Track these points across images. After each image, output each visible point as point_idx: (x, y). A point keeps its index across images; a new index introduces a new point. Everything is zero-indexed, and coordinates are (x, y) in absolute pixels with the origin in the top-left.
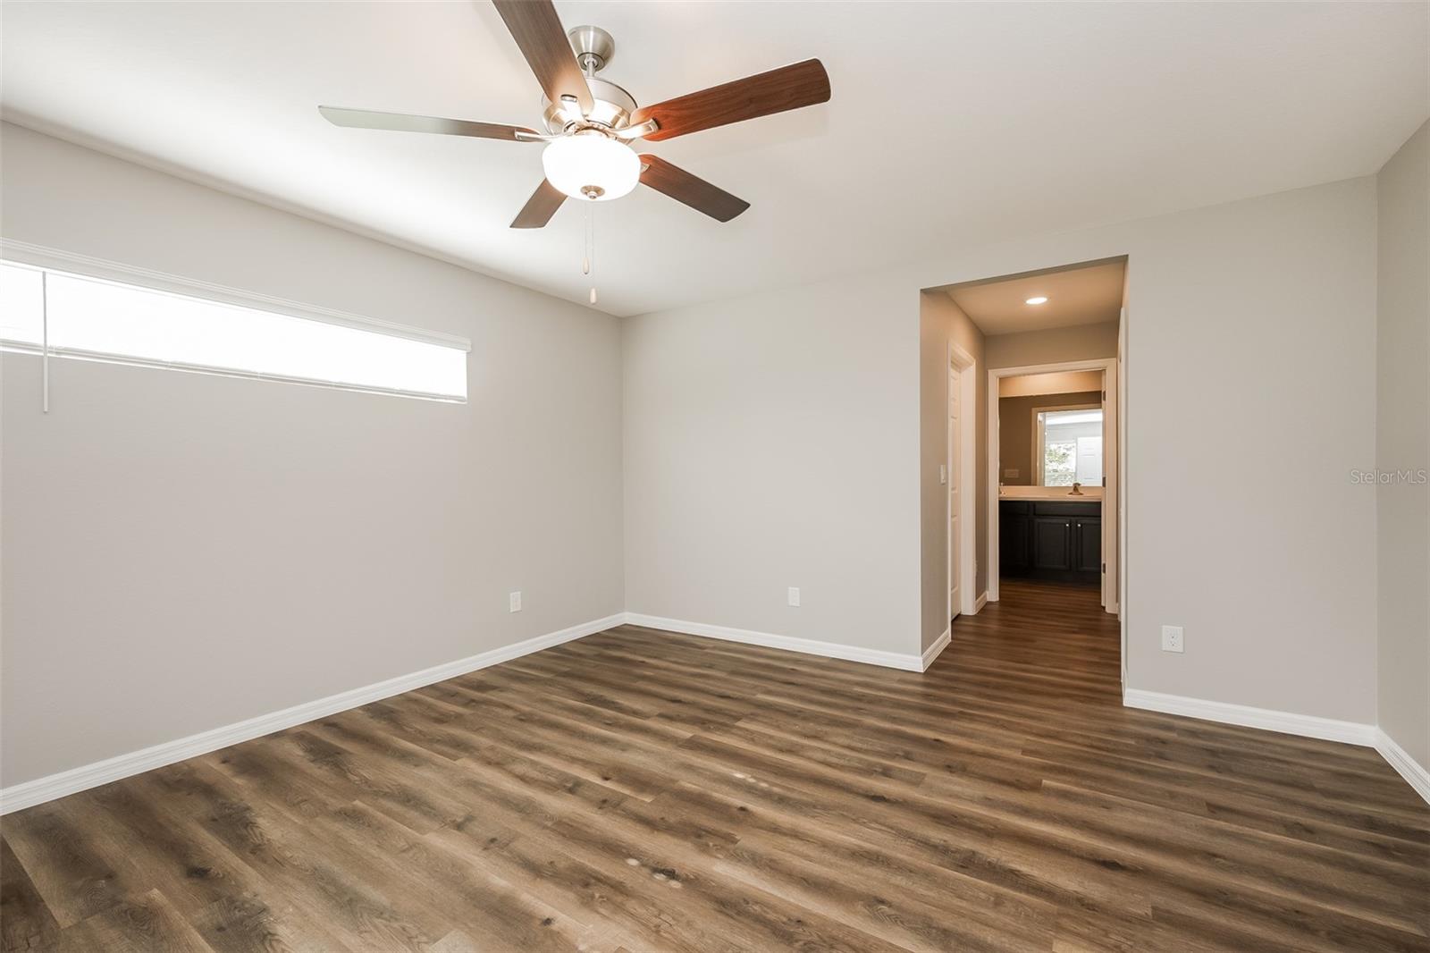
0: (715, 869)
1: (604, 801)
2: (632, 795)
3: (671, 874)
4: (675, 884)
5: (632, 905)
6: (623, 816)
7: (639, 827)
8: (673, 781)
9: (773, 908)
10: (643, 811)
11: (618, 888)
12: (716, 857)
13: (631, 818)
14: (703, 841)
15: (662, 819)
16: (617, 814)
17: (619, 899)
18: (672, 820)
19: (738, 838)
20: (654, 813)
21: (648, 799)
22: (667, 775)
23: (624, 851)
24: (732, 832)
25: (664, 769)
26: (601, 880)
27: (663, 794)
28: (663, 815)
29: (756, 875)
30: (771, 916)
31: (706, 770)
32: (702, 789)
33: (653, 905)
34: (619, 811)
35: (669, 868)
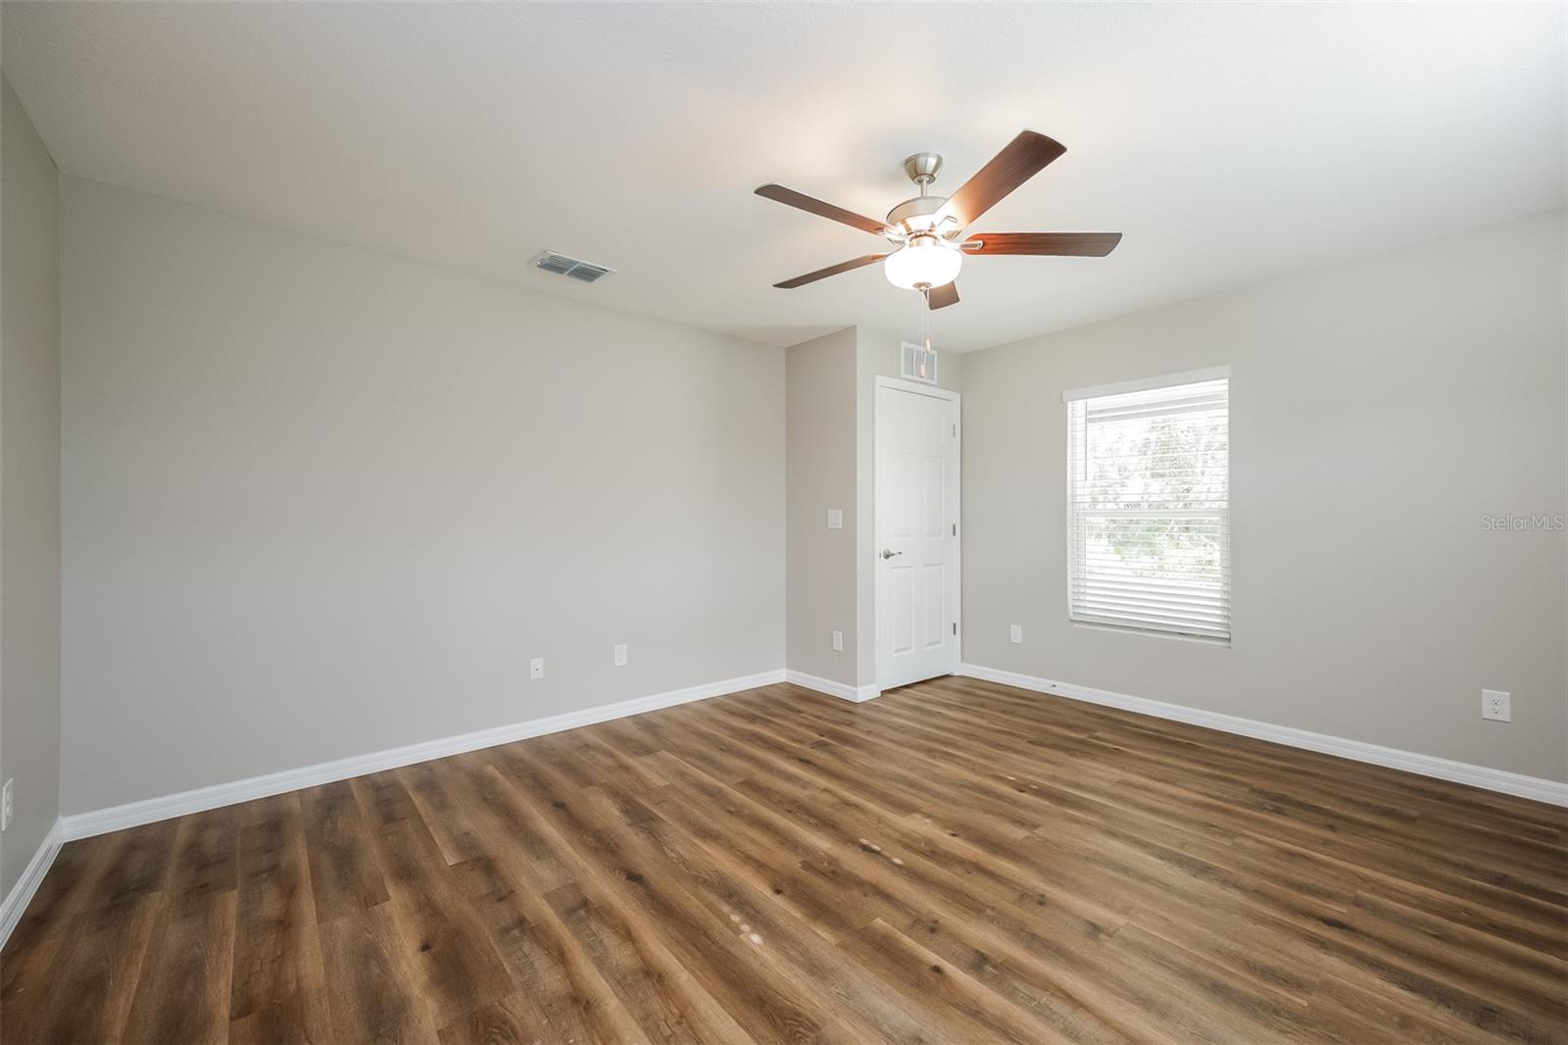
0: (830, 846)
1: (933, 931)
2: (899, 933)
3: (866, 848)
4: (865, 841)
5: (897, 836)
6: (909, 907)
7: (891, 890)
8: (844, 946)
9: (801, 819)
10: (886, 908)
11: (907, 847)
12: (826, 853)
13: (899, 902)
14: (831, 868)
15: (866, 895)
16: (917, 911)
17: (906, 840)
18: (856, 892)
19: (799, 865)
20: (873, 903)
21: (879, 922)
22: (850, 959)
23: (905, 872)
24: (803, 871)
25: (852, 974)
26: (923, 853)
27: (860, 927)
28: (865, 899)
29: (801, 837)
30: (804, 817)
31: (792, 959)
32: (812, 926)
33: (881, 833)
34: (913, 913)
35: (866, 853)
